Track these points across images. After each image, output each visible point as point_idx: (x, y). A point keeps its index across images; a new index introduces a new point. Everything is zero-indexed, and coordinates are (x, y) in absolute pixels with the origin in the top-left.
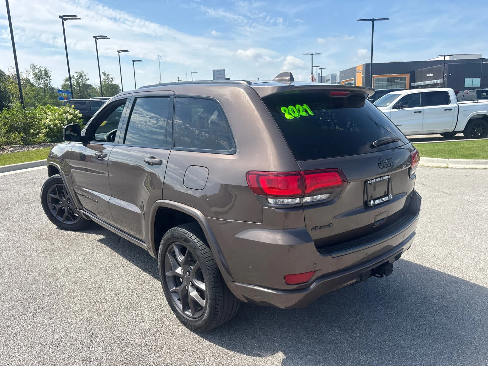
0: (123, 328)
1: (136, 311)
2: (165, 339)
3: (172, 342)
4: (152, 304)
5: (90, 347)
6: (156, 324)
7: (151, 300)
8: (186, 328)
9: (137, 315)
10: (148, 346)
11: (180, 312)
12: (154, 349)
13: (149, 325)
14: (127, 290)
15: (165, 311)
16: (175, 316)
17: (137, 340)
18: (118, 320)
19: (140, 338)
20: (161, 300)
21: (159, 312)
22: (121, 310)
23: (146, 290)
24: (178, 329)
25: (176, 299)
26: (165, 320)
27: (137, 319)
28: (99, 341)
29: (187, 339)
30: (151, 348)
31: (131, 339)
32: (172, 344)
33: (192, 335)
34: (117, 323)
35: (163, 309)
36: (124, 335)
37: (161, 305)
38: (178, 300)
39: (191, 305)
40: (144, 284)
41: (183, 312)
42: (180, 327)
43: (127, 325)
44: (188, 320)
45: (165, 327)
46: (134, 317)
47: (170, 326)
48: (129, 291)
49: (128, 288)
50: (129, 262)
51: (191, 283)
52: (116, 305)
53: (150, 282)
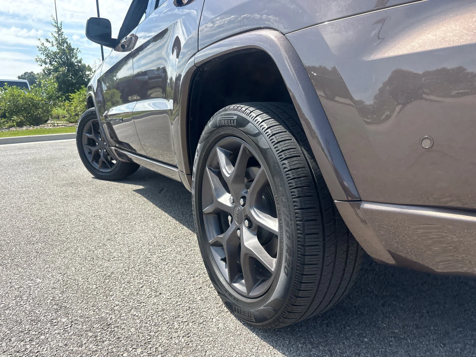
0: (117, 303)
1: (151, 277)
2: (187, 335)
3: (201, 344)
4: (180, 269)
5: (43, 332)
6: (179, 303)
7: (180, 263)
8: (234, 318)
9: (149, 284)
10: (150, 346)
11: (224, 283)
12: (161, 354)
13: (164, 302)
14: (148, 246)
15: (201, 282)
16: (217, 293)
17: (133, 330)
18: (115, 288)
19: (141, 327)
20: (197, 265)
21: (190, 283)
22: (126, 274)
23: (176, 248)
24: (217, 318)
25: (218, 258)
26: (196, 297)
27: (148, 290)
28: (64, 323)
29: (234, 340)
30: (154, 350)
31: (123, 326)
32: (199, 347)
33: (245, 333)
34: (111, 293)
35: (197, 278)
36: (113, 317)
37: (196, 272)
38: (222, 260)
39: (246, 269)
40: (177, 240)
41: (230, 285)
42: (223, 314)
43: (126, 299)
44: (238, 300)
45: (194, 310)
46: (144, 287)
47: (204, 310)
48: (150, 247)
49: (150, 243)
50: (164, 212)
51: (246, 220)
52: (122, 264)
53: (187, 238)
